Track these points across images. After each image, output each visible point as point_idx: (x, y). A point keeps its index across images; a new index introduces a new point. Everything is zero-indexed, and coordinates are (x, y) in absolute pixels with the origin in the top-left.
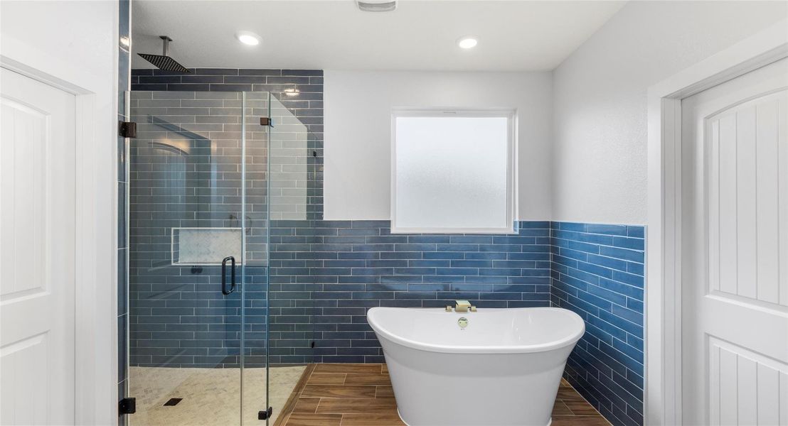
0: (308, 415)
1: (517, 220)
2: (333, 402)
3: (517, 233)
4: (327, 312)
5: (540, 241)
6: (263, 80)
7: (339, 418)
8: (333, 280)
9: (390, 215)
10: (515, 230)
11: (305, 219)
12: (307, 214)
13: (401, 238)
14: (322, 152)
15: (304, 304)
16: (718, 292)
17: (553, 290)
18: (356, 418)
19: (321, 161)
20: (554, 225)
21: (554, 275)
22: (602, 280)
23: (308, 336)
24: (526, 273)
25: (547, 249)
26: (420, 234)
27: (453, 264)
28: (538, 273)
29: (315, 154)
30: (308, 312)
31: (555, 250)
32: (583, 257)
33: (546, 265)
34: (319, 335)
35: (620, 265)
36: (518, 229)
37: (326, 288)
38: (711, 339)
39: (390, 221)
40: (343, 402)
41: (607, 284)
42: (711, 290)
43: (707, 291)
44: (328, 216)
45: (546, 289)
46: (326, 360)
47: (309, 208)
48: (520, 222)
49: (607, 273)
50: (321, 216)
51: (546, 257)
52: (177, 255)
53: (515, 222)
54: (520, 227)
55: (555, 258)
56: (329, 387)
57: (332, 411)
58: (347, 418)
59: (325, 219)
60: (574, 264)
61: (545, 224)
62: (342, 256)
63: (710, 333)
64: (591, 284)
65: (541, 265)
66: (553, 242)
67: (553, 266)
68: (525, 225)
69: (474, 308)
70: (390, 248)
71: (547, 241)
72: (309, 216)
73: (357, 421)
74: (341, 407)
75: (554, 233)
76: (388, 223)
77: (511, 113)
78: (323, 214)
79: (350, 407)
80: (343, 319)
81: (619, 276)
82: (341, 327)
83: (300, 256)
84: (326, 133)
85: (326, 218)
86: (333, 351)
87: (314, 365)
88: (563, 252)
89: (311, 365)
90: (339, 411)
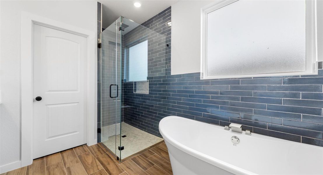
0: (144, 158)
2: (157, 157)
3: (316, 73)
6: (152, 22)
7: (151, 165)
8: (175, 103)
9: (200, 70)
10: (313, 72)
13: (207, 82)
14: (170, 44)
18: (158, 170)
19: (170, 48)
26: (218, 79)
27: (242, 99)
36: (317, 69)
37: (172, 106)
40: (161, 159)
44: (173, 73)
47: (166, 70)
52: (135, 90)
56: (163, 151)
57: (153, 161)
58: (154, 167)
62: (179, 91)
69: (247, 132)
70: (200, 88)
72: (166, 73)
73: (157, 171)
74: (157, 161)
76: (199, 74)
78: (171, 72)
79: (161, 163)
83: (163, 91)
90: (155, 162)
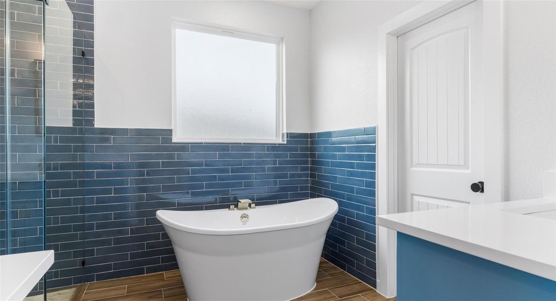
1: (285, 131)
3: (285, 142)
4: (100, 226)
5: (302, 149)
8: (107, 191)
9: (171, 124)
10: (283, 141)
11: (71, 125)
12: (74, 120)
13: (183, 147)
14: (92, 53)
15: (71, 220)
16: (419, 165)
17: (312, 189)
19: (90, 62)
20: (312, 135)
21: (312, 176)
22: (348, 171)
23: (76, 254)
24: (292, 176)
25: (306, 156)
26: (202, 143)
27: (233, 170)
28: (300, 176)
29: (83, 54)
30: (77, 228)
31: (313, 156)
32: (334, 157)
33: (306, 169)
34: (91, 252)
35: (360, 157)
36: (285, 139)
37: (99, 201)
38: (414, 196)
39: (171, 130)
41: (351, 174)
42: (414, 164)
43: (412, 166)
44: (99, 123)
45: (306, 188)
46: (100, 278)
47: (75, 113)
48: (287, 133)
49: (351, 166)
50: (91, 122)
51: (306, 162)
53: (283, 135)
54: (287, 138)
55: (313, 163)
59: (96, 126)
60: (327, 164)
61: (305, 136)
62: (118, 166)
63: (413, 193)
64: (340, 176)
65: (303, 169)
66: (312, 149)
67: (312, 169)
68: (291, 136)
69: (253, 205)
70: (171, 156)
71: (306, 149)
72: (76, 122)
75: (312, 143)
76: (170, 132)
77: (280, 41)
78: (93, 120)
80: (120, 232)
81: (360, 166)
82: (117, 241)
83: (63, 166)
84: (97, 33)
85: (98, 124)
86: (108, 267)
87: (86, 285)
88: (320, 156)
89: (81, 285)
